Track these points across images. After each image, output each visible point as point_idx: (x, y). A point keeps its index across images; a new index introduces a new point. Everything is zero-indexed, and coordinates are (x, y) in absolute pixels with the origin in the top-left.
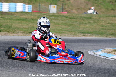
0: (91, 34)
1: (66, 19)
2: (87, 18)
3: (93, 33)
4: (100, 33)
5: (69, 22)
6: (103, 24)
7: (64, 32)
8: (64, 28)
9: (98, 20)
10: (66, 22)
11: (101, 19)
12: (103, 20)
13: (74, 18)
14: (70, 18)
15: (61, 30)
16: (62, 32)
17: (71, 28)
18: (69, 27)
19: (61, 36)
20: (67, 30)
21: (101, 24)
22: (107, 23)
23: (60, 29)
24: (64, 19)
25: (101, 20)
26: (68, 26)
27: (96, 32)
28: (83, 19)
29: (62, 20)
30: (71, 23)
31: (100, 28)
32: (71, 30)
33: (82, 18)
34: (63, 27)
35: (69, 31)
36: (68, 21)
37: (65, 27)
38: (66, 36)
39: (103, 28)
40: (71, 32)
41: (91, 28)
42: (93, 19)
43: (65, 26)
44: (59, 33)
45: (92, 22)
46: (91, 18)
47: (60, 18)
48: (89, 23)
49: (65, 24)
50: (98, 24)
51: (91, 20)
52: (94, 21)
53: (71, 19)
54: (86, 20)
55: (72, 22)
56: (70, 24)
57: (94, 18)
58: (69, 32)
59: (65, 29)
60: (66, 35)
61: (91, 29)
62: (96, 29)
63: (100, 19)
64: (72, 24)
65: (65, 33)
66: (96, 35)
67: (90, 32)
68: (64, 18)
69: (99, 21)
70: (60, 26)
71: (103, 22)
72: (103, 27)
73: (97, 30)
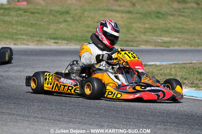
0: (68, 41)
1: (25, 14)
2: (62, 13)
3: (71, 39)
4: (84, 39)
5: (30, 19)
6: (89, 23)
7: (20, 37)
8: (20, 30)
9: (81, 17)
10: (24, 19)
11: (86, 14)
12: (89, 17)
13: (39, 13)
14: (32, 13)
15: (16, 34)
16: (17, 37)
17: (33, 30)
18: (30, 29)
19: (15, 44)
20: (27, 35)
21: (86, 22)
22: (96, 21)
23: (15, 31)
24: (21, 15)
25: (85, 17)
26: (28, 26)
27: (77, 36)
28: (55, 14)
29: (18, 17)
30: (33, 21)
31: (83, 30)
32: (34, 33)
33: (52, 13)
34: (19, 28)
35: (31, 36)
36: (28, 17)
37: (23, 28)
38: (24, 44)
39: (88, 29)
40: (34, 36)
41: (68, 30)
42: (71, 15)
43: (23, 26)
44: (12, 39)
45: (69, 19)
46: (67, 13)
47: (13, 13)
48: (65, 21)
49: (23, 22)
50: (81, 22)
51: (68, 15)
52: (73, 17)
53: (33, 15)
54: (59, 16)
55: (35, 19)
56: (32, 24)
57: (74, 12)
58: (29, 38)
59: (22, 32)
60: (25, 42)
61: (68, 33)
62: (77, 32)
63: (83, 14)
64: (36, 24)
65: (23, 38)
66: (77, 42)
67: (66, 37)
68: (20, 12)
69: (82, 19)
70: (15, 26)
71: (89, 19)
72: (88, 27)
73: (79, 34)
